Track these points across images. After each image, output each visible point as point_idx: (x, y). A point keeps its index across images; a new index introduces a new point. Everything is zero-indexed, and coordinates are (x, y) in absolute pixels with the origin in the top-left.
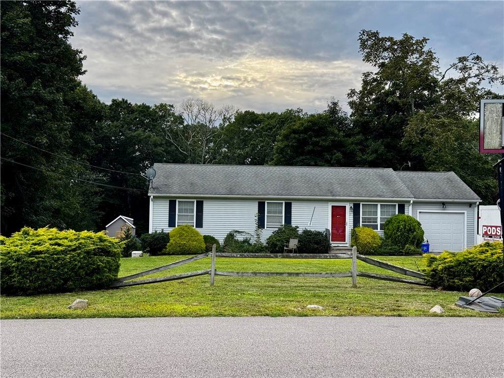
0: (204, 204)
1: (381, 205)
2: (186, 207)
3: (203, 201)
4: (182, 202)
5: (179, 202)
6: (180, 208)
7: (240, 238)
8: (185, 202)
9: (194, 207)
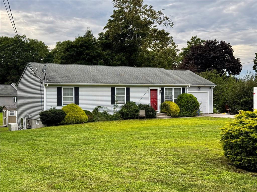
0: (79, 90)
1: (174, 88)
2: (68, 92)
3: (78, 88)
4: (65, 88)
5: (63, 88)
6: (64, 92)
7: (101, 111)
8: (67, 88)
9: (73, 91)
